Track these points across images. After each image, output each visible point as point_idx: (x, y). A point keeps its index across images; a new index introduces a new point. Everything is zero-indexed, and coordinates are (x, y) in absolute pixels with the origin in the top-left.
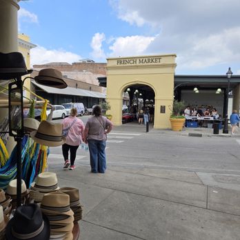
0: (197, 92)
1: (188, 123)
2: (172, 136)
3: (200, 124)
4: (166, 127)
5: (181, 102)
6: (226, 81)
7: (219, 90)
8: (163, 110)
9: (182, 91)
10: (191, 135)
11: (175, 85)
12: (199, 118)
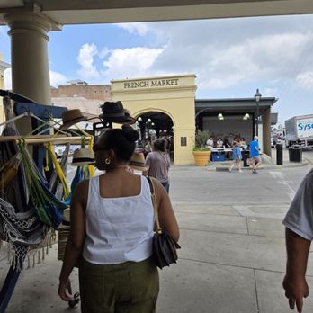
0: (222, 118)
1: (213, 157)
2: (197, 173)
3: (228, 156)
4: (189, 162)
5: (205, 132)
6: (255, 104)
7: (247, 115)
8: (184, 142)
9: (205, 119)
10: (219, 170)
11: (196, 112)
12: (226, 150)
